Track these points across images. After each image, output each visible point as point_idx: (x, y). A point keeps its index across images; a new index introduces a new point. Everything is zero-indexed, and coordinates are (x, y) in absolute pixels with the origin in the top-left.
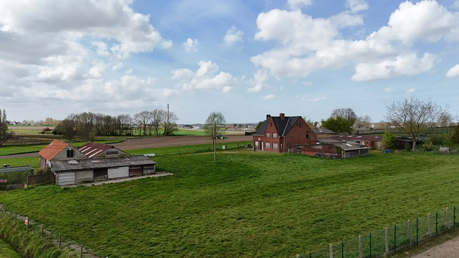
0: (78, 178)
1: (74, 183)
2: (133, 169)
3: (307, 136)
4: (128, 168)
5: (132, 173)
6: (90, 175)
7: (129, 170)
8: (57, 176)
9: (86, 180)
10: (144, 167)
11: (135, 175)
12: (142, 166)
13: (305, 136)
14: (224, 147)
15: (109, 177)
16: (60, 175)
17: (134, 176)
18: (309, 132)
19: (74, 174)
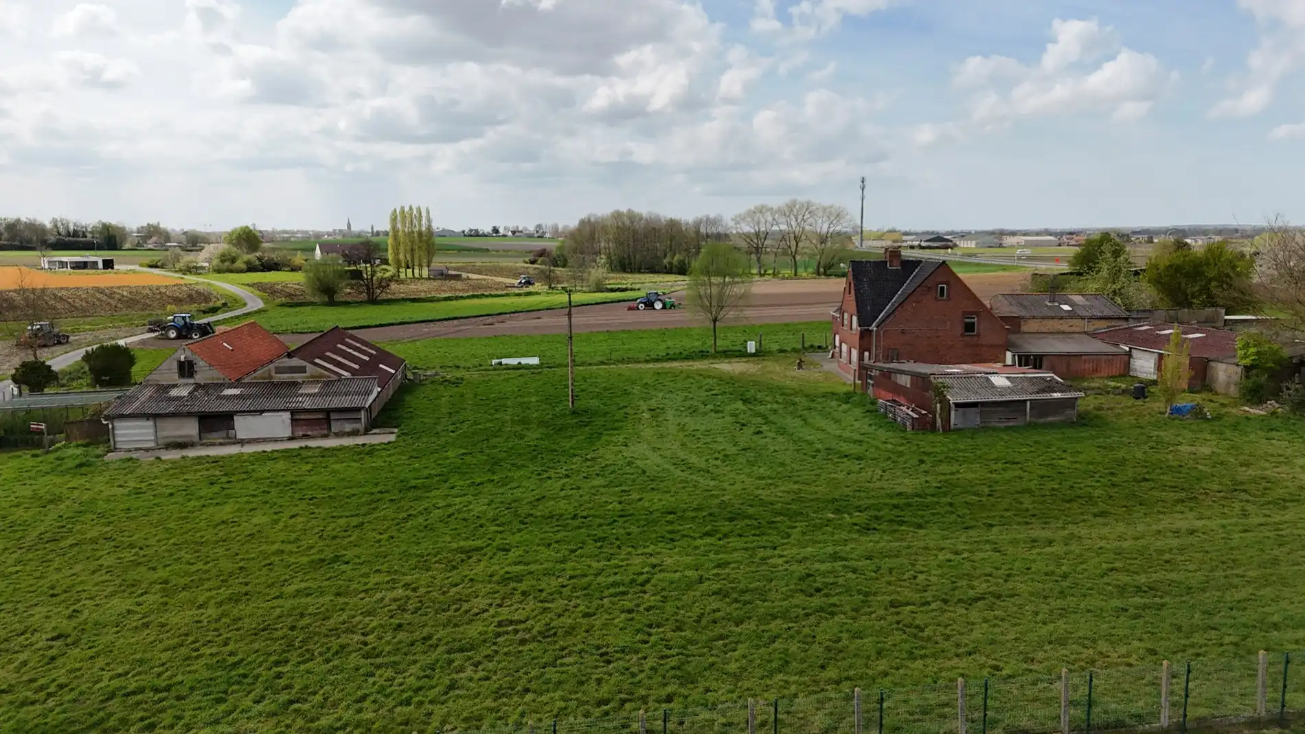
0: (161, 434)
1: (152, 445)
2: (302, 417)
3: (969, 327)
4: (287, 415)
5: (299, 429)
6: (190, 429)
7: (292, 420)
8: (110, 426)
9: (179, 440)
10: (333, 416)
11: (309, 433)
12: (328, 411)
13: (959, 330)
14: (751, 347)
15: (240, 436)
16: (118, 424)
17: (306, 436)
18: (977, 314)
19: (150, 423)
